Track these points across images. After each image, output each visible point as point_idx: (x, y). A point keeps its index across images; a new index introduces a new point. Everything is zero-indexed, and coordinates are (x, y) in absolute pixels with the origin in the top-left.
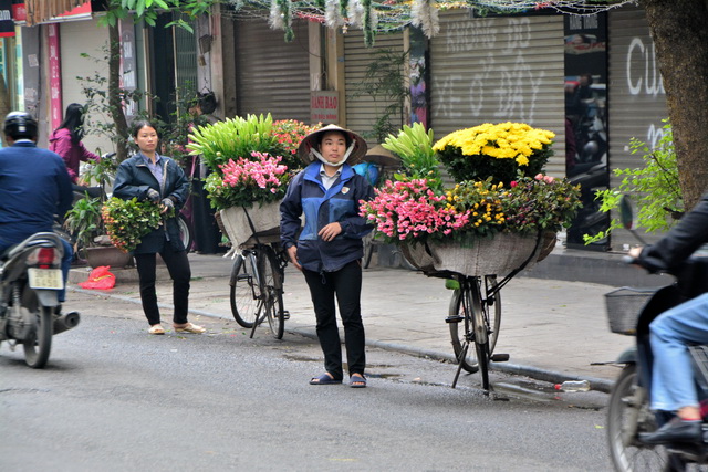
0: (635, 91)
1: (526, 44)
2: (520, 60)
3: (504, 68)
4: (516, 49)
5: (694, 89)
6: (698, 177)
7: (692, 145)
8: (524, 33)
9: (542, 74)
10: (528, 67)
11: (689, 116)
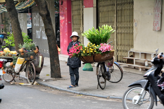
0: (35, 25)
1: (23, 17)
2: (22, 20)
3: (21, 21)
4: (22, 18)
5: (15, 25)
6: (16, 38)
7: (15, 33)
8: (23, 16)
9: (25, 22)
10: (23, 21)
11: (14, 29)
